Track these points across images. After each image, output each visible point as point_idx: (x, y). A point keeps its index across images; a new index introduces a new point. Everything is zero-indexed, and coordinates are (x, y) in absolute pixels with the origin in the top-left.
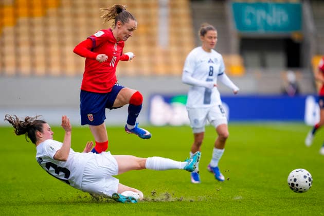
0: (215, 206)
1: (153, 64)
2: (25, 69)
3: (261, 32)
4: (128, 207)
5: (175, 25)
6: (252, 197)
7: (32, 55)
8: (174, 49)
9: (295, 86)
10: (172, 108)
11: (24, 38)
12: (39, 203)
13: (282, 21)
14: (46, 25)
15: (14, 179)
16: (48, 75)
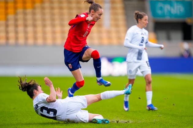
0: (139, 125)
1: (100, 38)
2: (21, 41)
3: (168, 18)
4: (85, 126)
5: (115, 14)
6: (162, 120)
7: (26, 32)
8: (113, 29)
9: (188, 51)
10: (113, 65)
11: (20, 22)
12: (30, 124)
13: (180, 12)
14: (34, 14)
15: (14, 109)
16: (35, 45)
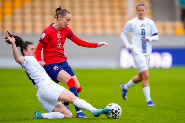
15: (31, 103)
